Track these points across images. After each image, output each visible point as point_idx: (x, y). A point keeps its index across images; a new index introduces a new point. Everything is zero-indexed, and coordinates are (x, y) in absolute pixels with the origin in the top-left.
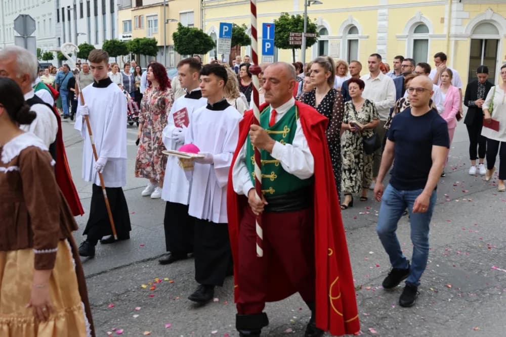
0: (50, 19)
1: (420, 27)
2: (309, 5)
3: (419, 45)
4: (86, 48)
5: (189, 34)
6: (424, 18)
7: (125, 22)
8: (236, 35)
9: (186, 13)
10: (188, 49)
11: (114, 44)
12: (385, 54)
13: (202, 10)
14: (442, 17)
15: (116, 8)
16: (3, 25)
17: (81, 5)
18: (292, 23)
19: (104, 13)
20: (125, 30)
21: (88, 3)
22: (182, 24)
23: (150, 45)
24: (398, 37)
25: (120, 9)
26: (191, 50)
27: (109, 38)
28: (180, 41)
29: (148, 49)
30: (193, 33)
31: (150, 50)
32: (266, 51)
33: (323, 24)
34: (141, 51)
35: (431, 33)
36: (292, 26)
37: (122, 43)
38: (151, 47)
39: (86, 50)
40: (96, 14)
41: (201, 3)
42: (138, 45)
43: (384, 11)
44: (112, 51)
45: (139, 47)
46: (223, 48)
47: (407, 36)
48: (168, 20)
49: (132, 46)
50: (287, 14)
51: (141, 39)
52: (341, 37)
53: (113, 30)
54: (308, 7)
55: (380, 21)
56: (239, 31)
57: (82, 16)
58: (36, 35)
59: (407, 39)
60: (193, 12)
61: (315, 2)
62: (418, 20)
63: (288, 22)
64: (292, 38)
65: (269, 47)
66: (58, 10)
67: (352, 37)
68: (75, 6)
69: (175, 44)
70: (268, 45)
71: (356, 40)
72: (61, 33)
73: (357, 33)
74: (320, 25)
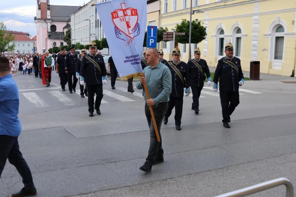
0: (93, 26)
1: (279, 28)
2: (193, 14)
3: (280, 40)
6: (281, 21)
9: (152, 21)
12: (257, 47)
13: (159, 19)
14: (293, 20)
16: (75, 29)
24: (265, 35)
32: (150, 45)
33: (222, 27)
35: (286, 32)
36: (186, 28)
41: (159, 15)
43: (256, 17)
47: (271, 35)
50: (185, 20)
52: (231, 36)
55: (254, 24)
59: (270, 37)
60: (155, 21)
61: (198, 11)
62: (278, 23)
63: (185, 25)
64: (166, 36)
66: (96, 21)
67: (238, 35)
70: (152, 41)
71: (241, 37)
72: (97, 34)
73: (241, 33)
74: (220, 27)
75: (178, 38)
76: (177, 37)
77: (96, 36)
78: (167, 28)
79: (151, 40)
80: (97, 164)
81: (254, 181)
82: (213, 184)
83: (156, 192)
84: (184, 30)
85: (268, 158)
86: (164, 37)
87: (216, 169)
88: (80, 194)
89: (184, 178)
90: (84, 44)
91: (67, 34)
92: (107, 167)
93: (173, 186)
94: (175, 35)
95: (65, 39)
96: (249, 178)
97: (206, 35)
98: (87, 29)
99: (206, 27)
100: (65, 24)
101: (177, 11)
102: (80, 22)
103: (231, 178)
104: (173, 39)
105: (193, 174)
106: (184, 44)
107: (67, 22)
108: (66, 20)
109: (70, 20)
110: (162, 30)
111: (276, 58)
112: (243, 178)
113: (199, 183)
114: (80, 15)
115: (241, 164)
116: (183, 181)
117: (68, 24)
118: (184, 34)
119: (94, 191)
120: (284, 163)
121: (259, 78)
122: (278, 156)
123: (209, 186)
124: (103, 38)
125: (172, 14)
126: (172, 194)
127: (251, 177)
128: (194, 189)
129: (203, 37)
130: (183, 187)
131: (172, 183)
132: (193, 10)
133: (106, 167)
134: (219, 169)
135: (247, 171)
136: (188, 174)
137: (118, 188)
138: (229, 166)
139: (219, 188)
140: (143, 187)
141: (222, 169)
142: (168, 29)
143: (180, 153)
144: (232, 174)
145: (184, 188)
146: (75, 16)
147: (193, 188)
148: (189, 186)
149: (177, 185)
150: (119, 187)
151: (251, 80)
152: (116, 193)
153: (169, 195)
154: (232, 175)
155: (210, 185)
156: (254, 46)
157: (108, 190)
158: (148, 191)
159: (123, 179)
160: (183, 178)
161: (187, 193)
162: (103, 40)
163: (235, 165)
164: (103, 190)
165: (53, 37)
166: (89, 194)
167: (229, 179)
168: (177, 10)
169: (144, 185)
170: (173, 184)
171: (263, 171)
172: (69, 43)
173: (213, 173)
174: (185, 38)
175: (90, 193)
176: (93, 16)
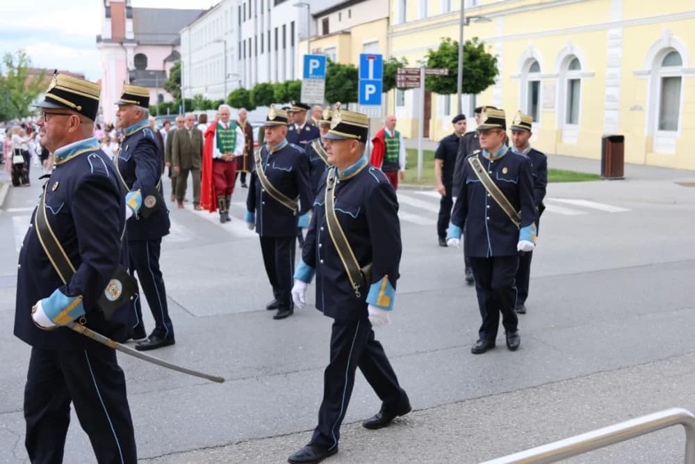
0: (232, 56)
1: (671, 56)
2: (468, 24)
3: (671, 85)
4: (242, 94)
5: (339, 73)
6: (674, 40)
8: (388, 74)
9: (369, 44)
12: (616, 101)
15: (296, 39)
16: (190, 64)
17: (262, 35)
18: (453, 54)
19: (284, 46)
24: (637, 74)
25: (302, 40)
30: (345, 72)
32: (367, 98)
33: (535, 56)
35: (685, 65)
36: (451, 58)
39: (241, 96)
40: (276, 48)
42: (287, 90)
43: (616, 31)
46: (312, 94)
47: (649, 72)
49: (279, 91)
50: (449, 39)
51: (293, 82)
52: (557, 76)
54: (465, 27)
55: (611, 47)
56: (391, 69)
57: (262, 51)
59: (649, 77)
60: (377, 42)
61: (480, 18)
62: (665, 44)
63: (447, 52)
64: (403, 78)
65: (373, 92)
67: (574, 74)
68: (256, 37)
70: (370, 89)
71: (579, 80)
72: (243, 75)
73: (580, 68)
74: (530, 56)
75: (433, 82)
76: (431, 80)
77: (239, 79)
78: (407, 58)
79: (368, 86)
80: (244, 379)
81: (611, 416)
82: (514, 425)
83: (382, 443)
84: (445, 62)
85: (643, 362)
86: (399, 79)
87: (521, 388)
88: (205, 448)
89: (447, 411)
90: (213, 97)
91: (173, 75)
92: (267, 384)
93: (422, 428)
94: (426, 75)
95: (169, 87)
96: (600, 409)
97: (498, 74)
98: (218, 62)
99: (498, 55)
100: (167, 52)
101: (430, 18)
102: (202, 47)
103: (556, 409)
104: (420, 85)
105: (469, 400)
106: (447, 96)
107: (173, 45)
108: (169, 43)
109: (177, 43)
110: (395, 63)
111: (662, 127)
112: (584, 411)
113: (481, 421)
114: (202, 30)
115: (580, 376)
116: (444, 416)
117: (175, 51)
118: (446, 73)
119: (238, 441)
120: (680, 375)
121: (622, 175)
122: (667, 359)
123: (506, 428)
124: (257, 84)
125: (418, 26)
126: (419, 447)
127: (604, 408)
128: (470, 436)
129: (490, 78)
130: (444, 431)
131: (418, 422)
132: (467, 15)
133: (265, 385)
134: (528, 388)
135: (594, 392)
136: (456, 400)
137: (292, 433)
138: (553, 382)
139: (529, 433)
140: (350, 430)
141: (535, 390)
142: (409, 62)
143: (437, 352)
144: (559, 401)
145: (446, 432)
146: (190, 35)
147: (469, 433)
148: (458, 429)
149: (430, 427)
150: (295, 431)
151: (603, 179)
152: (288, 444)
153: (413, 449)
154: (559, 403)
155: (507, 426)
156: (611, 98)
157: (271, 437)
158: (363, 441)
159: (304, 413)
160: (444, 409)
161: (453, 445)
162: (256, 87)
163: (567, 380)
164: (259, 439)
165: (140, 82)
166: (226, 447)
167: (551, 411)
168: (428, 16)
169: (354, 427)
170: (421, 424)
171: (631, 392)
172: (178, 96)
173: (514, 398)
174: (449, 82)
175: (228, 445)
176: (232, 31)
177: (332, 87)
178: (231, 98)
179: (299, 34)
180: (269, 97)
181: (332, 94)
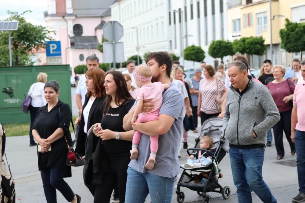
4: (193, 49)
5: (297, 29)
7: (234, 22)
9: (297, 7)
10: (297, 46)
11: (220, 44)
15: (225, 7)
17: (192, 6)
19: (213, 13)
20: (235, 29)
21: (198, 4)
22: (290, 19)
23: (256, 43)
25: (230, 7)
26: (300, 47)
27: (218, 38)
28: (287, 38)
29: (255, 48)
30: (302, 29)
31: (256, 49)
34: (248, 51)
37: (229, 43)
38: (258, 46)
39: (193, 52)
40: (206, 15)
42: (244, 45)
44: (218, 52)
45: (245, 47)
48: (274, 17)
49: (238, 46)
53: (222, 30)
57: (192, 18)
58: (122, 41)
66: (170, 13)
68: (186, 8)
69: (283, 42)
72: (173, 36)
98: (144, 29)
100: (98, 22)
102: (132, 18)
107: (102, 17)
108: (99, 15)
114: (131, 4)
117: (103, 21)
146: (119, 8)
176: (162, 4)
177: (292, 40)
178: (186, 53)
179: (227, 4)
180: (224, 51)
181: (292, 46)
